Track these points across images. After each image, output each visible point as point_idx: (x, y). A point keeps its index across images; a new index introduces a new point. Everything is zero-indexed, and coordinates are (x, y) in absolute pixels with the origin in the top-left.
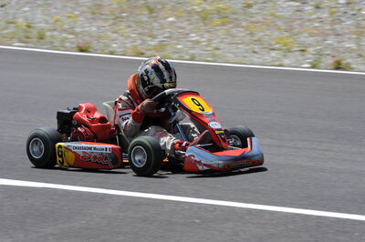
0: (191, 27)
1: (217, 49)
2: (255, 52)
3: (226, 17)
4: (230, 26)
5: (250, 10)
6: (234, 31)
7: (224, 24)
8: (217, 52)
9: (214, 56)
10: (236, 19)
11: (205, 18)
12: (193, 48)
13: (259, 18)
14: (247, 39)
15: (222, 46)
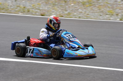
0: (79, 7)
1: (88, 14)
2: (101, 15)
3: (91, 4)
4: (92, 7)
5: (99, 1)
6: (94, 8)
7: (90, 6)
8: (88, 16)
9: (87, 17)
10: (94, 4)
11: (84, 4)
12: (80, 14)
13: (102, 4)
14: (98, 11)
15: (90, 13)
